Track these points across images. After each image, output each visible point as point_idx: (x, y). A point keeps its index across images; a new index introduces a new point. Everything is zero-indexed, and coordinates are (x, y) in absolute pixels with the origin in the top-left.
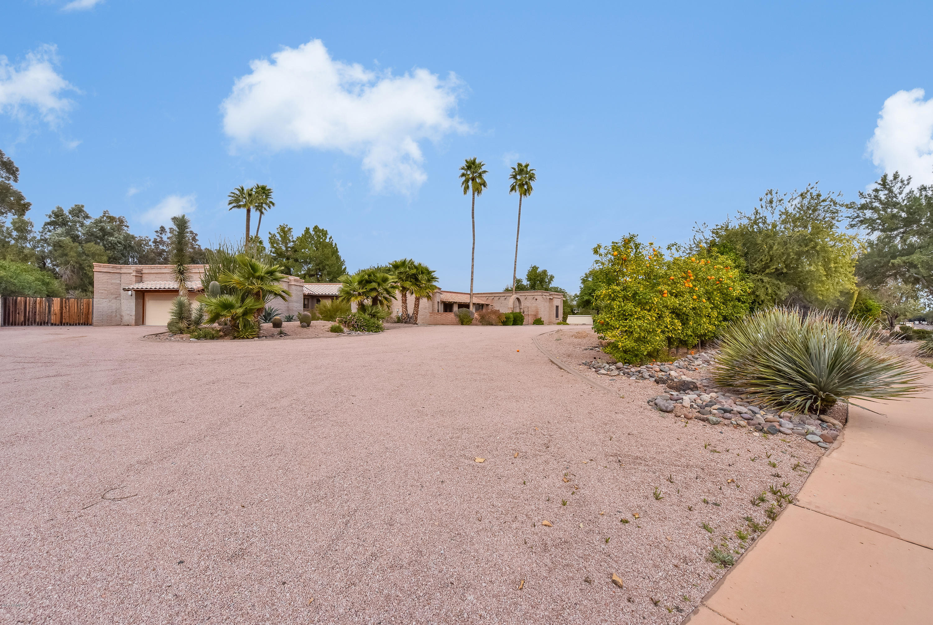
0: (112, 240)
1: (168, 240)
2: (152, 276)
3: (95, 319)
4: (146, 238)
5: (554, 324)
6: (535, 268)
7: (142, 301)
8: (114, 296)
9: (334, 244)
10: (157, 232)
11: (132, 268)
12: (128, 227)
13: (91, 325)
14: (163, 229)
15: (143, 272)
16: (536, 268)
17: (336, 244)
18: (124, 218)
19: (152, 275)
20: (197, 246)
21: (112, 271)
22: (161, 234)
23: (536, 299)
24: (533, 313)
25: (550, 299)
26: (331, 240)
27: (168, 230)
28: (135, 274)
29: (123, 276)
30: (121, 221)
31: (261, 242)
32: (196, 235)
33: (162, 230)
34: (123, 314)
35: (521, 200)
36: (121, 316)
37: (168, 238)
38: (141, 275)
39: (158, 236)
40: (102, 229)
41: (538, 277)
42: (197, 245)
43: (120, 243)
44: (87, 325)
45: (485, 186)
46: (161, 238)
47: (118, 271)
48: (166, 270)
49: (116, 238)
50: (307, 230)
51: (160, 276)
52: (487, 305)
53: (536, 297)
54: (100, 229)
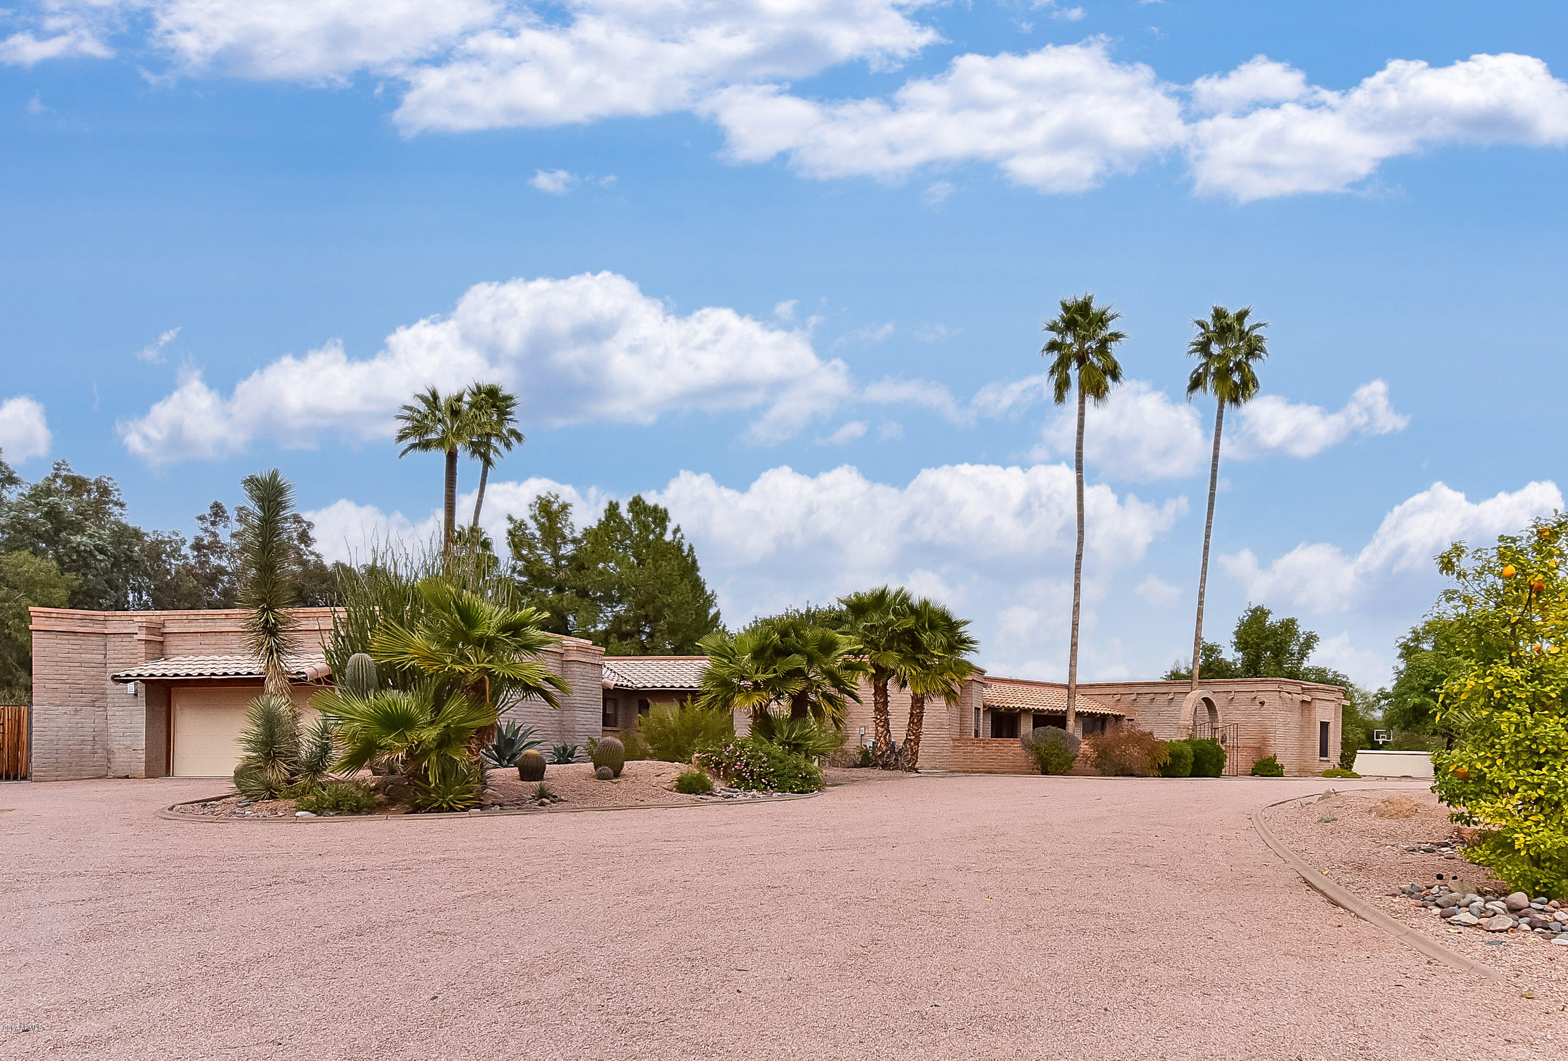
0: (79, 544)
1: (233, 542)
2: (191, 642)
3: (36, 761)
4: (174, 537)
5: (1315, 775)
6: (1258, 615)
7: (164, 709)
8: (88, 698)
9: (686, 548)
10: (201, 518)
11: (135, 619)
12: (122, 505)
13: (24, 778)
14: (218, 511)
15: (166, 630)
16: (1263, 611)
17: (691, 549)
18: (110, 482)
19: (189, 637)
20: (312, 558)
21: (82, 630)
22: (213, 523)
23: (1262, 703)
24: (1251, 743)
25: (1303, 701)
26: (679, 535)
27: (232, 514)
28: (144, 637)
29: (113, 643)
30: (104, 491)
31: (486, 545)
32: (310, 525)
33: (216, 514)
34: (114, 746)
35: (1220, 417)
36: (109, 752)
37: (233, 536)
38: (161, 639)
39: (206, 530)
40: (53, 514)
41: (1267, 638)
42: (312, 553)
43: (102, 551)
44: (15, 778)
45: (1115, 377)
46: (215, 535)
47: (98, 629)
48: (229, 623)
49: (91, 536)
50: (613, 509)
51: (212, 639)
52: (1118, 718)
53: (1261, 697)
54: (47, 513)
